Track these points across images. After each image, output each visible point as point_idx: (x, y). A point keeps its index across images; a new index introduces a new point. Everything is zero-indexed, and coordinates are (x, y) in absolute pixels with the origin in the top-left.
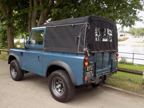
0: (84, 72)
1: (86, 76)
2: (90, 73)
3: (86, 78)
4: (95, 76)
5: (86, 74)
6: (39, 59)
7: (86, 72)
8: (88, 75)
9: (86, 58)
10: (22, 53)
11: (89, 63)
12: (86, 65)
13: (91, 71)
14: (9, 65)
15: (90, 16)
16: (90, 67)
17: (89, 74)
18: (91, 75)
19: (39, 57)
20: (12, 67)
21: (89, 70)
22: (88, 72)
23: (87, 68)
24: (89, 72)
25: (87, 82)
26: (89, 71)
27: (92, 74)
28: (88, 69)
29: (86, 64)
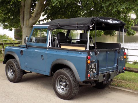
0: (87, 69)
2: (93, 70)
3: (88, 74)
4: (98, 74)
5: (89, 71)
7: (89, 69)
8: (91, 72)
9: (89, 57)
10: (22, 51)
11: (91, 61)
12: (88, 63)
16: (92, 65)
18: (94, 72)
19: (42, 56)
21: (92, 67)
23: (90, 65)
25: (90, 78)
28: (90, 67)
29: (89, 61)
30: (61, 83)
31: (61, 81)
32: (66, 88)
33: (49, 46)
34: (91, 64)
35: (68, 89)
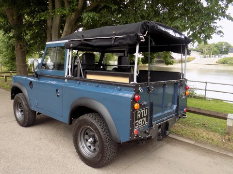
0: (133, 121)
1: (136, 127)
2: (143, 121)
3: (135, 130)
4: (151, 125)
5: (136, 124)
6: (59, 94)
7: (136, 119)
8: (139, 124)
9: (136, 97)
10: (31, 82)
11: (140, 105)
12: (136, 108)
13: (144, 117)
14: (13, 101)
15: (144, 23)
16: (142, 111)
17: (141, 123)
18: (144, 124)
19: (57, 90)
20: (17, 105)
21: (141, 115)
22: (139, 120)
23: (138, 112)
24: (141, 120)
25: (137, 136)
26: (141, 118)
27: (146, 123)
28: (139, 115)
29: (136, 106)
30: (86, 137)
31: (87, 134)
32: (94, 146)
33: (68, 74)
34: (140, 111)
35: (97, 149)
